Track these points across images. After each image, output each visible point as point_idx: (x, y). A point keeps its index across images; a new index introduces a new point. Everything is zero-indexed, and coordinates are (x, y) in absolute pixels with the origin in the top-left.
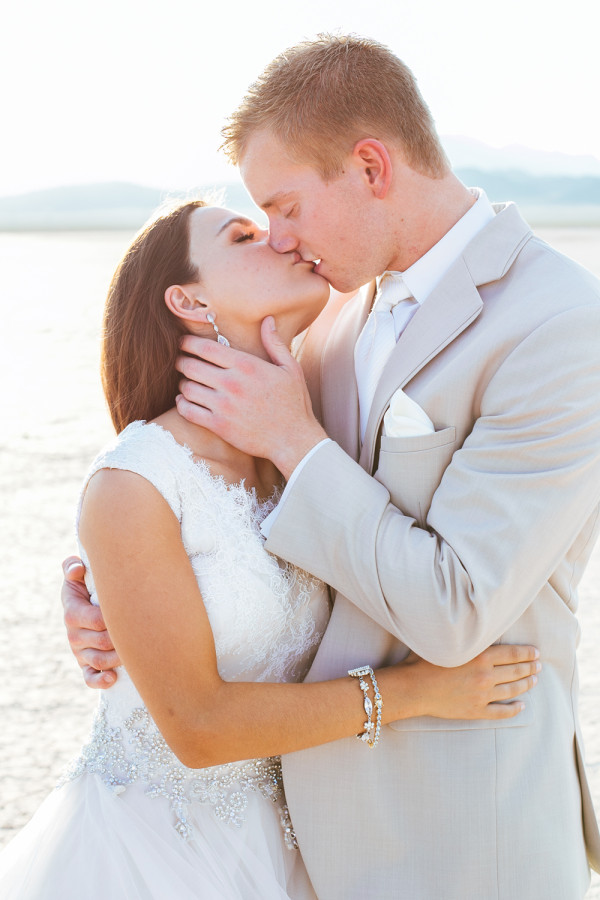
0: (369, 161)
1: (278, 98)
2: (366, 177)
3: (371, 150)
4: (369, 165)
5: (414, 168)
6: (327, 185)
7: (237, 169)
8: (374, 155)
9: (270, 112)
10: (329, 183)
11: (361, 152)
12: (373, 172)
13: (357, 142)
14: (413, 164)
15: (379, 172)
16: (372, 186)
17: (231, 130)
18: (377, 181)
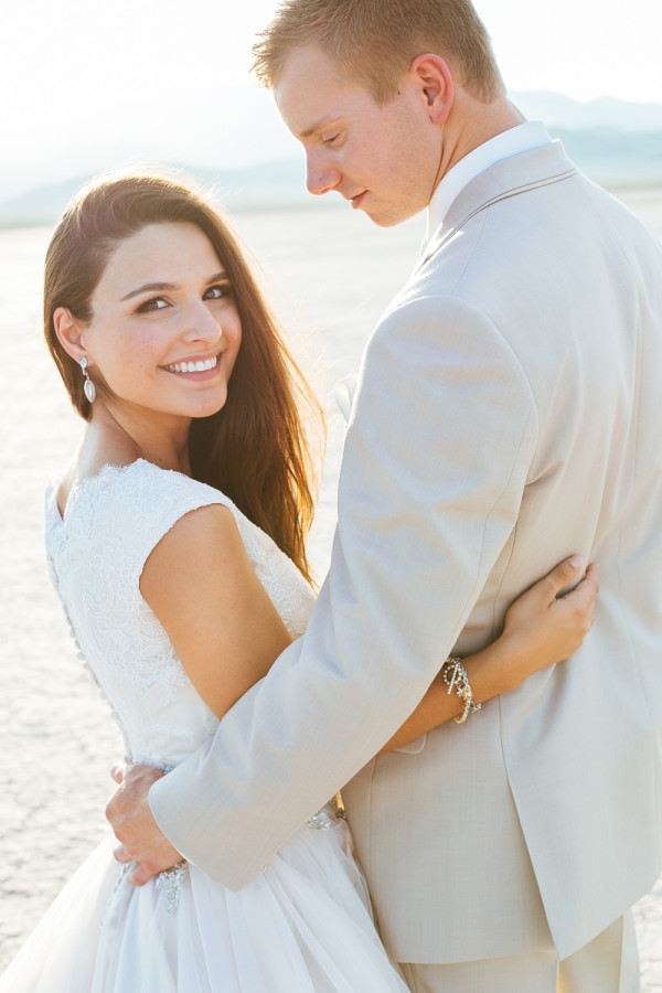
0: (427, 80)
1: (325, 9)
2: (425, 98)
3: (430, 67)
4: (426, 85)
5: (467, 90)
6: (381, 109)
7: (271, 92)
8: (433, 72)
9: (317, 25)
10: (383, 105)
11: (419, 69)
12: (431, 93)
13: (414, 59)
14: (467, 85)
15: (439, 92)
16: (430, 108)
17: (264, 48)
18: (436, 102)
